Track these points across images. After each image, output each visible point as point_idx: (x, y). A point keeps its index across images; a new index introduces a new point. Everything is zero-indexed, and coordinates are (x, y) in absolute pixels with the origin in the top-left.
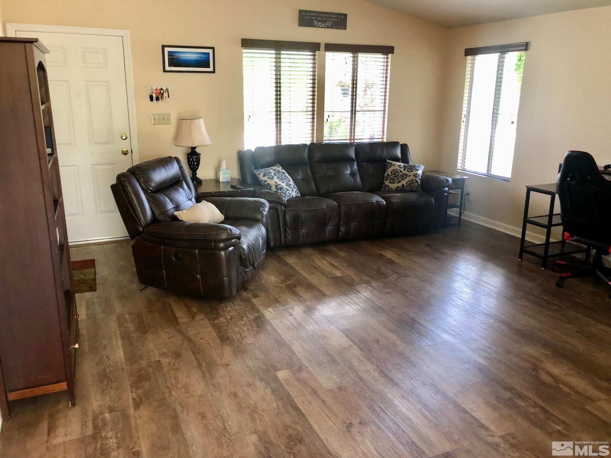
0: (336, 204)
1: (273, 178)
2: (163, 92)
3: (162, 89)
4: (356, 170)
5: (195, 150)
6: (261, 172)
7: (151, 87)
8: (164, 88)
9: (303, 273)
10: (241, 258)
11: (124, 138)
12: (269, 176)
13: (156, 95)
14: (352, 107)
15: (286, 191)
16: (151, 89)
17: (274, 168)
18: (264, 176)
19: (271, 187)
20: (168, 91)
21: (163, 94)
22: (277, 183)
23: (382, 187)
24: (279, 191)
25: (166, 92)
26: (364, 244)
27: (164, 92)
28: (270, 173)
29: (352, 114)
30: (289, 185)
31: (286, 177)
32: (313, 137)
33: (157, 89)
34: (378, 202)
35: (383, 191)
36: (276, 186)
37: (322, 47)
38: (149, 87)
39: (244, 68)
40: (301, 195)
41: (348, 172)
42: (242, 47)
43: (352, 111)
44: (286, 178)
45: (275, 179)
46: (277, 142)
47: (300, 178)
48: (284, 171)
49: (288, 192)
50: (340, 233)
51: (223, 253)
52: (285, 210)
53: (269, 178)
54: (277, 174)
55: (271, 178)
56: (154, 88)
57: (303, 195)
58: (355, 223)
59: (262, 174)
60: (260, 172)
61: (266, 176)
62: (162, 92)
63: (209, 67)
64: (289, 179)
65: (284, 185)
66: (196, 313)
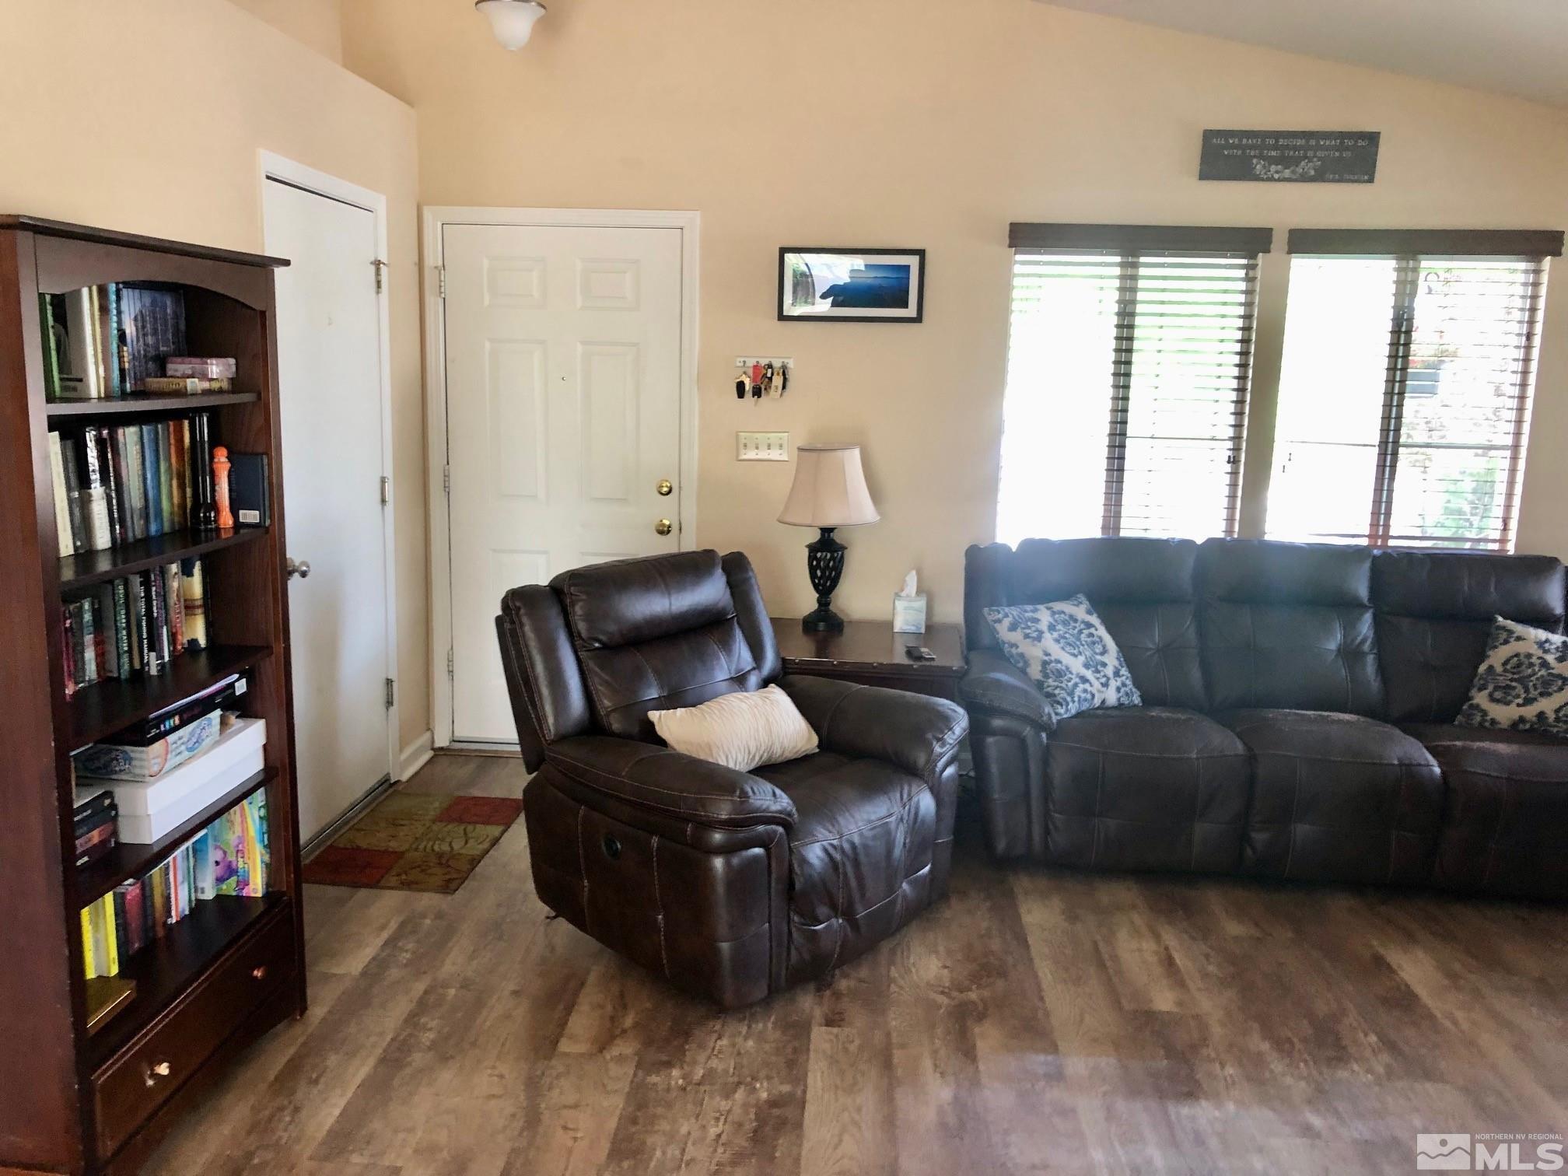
0: (1240, 748)
1: (1039, 639)
2: (772, 374)
3: (770, 366)
4: (1364, 641)
5: (829, 536)
6: (1006, 616)
7: (742, 360)
8: (777, 364)
9: (1045, 971)
10: (791, 885)
11: (665, 489)
12: (1028, 631)
13: (754, 380)
14: (1385, 430)
15: (1076, 685)
16: (742, 364)
17: (1058, 606)
18: (1013, 627)
19: (1027, 667)
20: (784, 372)
21: (770, 379)
22: (1050, 655)
23: (1459, 711)
24: (1050, 680)
25: (778, 374)
26: (1340, 906)
27: (775, 374)
28: (1037, 621)
29: (1382, 455)
30: (1097, 667)
31: (1096, 639)
32: (1230, 520)
33: (756, 367)
34: (1410, 765)
35: (1460, 725)
36: (1045, 664)
37: (1280, 240)
38: (739, 359)
39: (1015, 306)
40: (1143, 700)
41: (1333, 644)
42: (1010, 246)
43: (1384, 443)
44: (1094, 643)
45: (1049, 641)
46: (1105, 528)
47: (1151, 646)
48: (1094, 619)
49: (1081, 686)
50: (1249, 851)
51: (718, 863)
52: (1048, 746)
53: (1027, 636)
54: (1059, 627)
55: (1034, 639)
56: (751, 362)
57: (1148, 701)
58: (1307, 827)
59: (1007, 622)
60: (1000, 616)
61: (1019, 630)
62: (769, 375)
63: (905, 305)
64: (1104, 647)
65: (1076, 665)
66: (624, 1031)
